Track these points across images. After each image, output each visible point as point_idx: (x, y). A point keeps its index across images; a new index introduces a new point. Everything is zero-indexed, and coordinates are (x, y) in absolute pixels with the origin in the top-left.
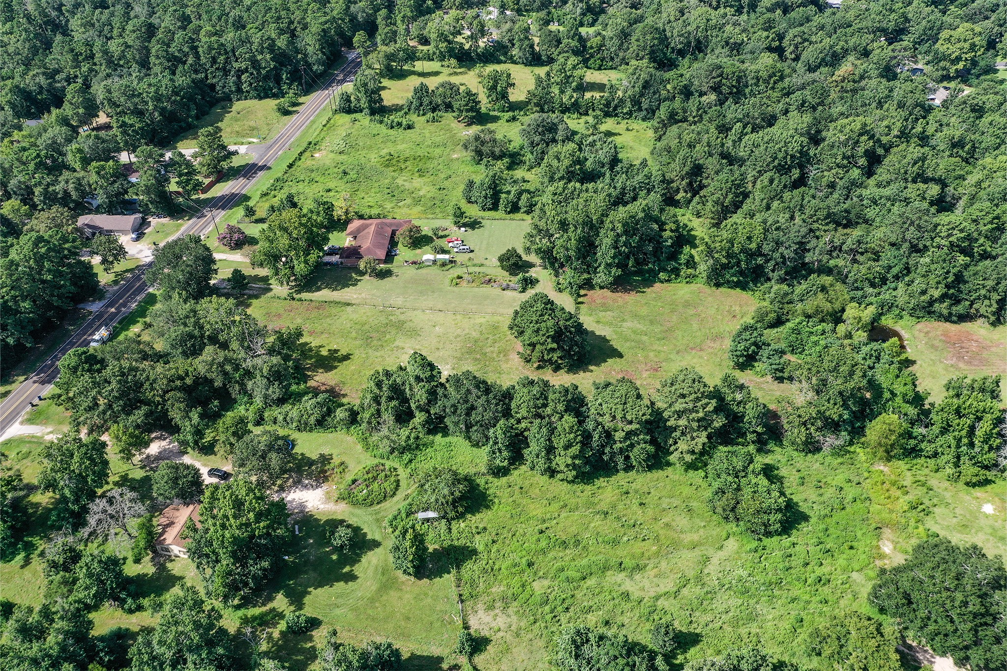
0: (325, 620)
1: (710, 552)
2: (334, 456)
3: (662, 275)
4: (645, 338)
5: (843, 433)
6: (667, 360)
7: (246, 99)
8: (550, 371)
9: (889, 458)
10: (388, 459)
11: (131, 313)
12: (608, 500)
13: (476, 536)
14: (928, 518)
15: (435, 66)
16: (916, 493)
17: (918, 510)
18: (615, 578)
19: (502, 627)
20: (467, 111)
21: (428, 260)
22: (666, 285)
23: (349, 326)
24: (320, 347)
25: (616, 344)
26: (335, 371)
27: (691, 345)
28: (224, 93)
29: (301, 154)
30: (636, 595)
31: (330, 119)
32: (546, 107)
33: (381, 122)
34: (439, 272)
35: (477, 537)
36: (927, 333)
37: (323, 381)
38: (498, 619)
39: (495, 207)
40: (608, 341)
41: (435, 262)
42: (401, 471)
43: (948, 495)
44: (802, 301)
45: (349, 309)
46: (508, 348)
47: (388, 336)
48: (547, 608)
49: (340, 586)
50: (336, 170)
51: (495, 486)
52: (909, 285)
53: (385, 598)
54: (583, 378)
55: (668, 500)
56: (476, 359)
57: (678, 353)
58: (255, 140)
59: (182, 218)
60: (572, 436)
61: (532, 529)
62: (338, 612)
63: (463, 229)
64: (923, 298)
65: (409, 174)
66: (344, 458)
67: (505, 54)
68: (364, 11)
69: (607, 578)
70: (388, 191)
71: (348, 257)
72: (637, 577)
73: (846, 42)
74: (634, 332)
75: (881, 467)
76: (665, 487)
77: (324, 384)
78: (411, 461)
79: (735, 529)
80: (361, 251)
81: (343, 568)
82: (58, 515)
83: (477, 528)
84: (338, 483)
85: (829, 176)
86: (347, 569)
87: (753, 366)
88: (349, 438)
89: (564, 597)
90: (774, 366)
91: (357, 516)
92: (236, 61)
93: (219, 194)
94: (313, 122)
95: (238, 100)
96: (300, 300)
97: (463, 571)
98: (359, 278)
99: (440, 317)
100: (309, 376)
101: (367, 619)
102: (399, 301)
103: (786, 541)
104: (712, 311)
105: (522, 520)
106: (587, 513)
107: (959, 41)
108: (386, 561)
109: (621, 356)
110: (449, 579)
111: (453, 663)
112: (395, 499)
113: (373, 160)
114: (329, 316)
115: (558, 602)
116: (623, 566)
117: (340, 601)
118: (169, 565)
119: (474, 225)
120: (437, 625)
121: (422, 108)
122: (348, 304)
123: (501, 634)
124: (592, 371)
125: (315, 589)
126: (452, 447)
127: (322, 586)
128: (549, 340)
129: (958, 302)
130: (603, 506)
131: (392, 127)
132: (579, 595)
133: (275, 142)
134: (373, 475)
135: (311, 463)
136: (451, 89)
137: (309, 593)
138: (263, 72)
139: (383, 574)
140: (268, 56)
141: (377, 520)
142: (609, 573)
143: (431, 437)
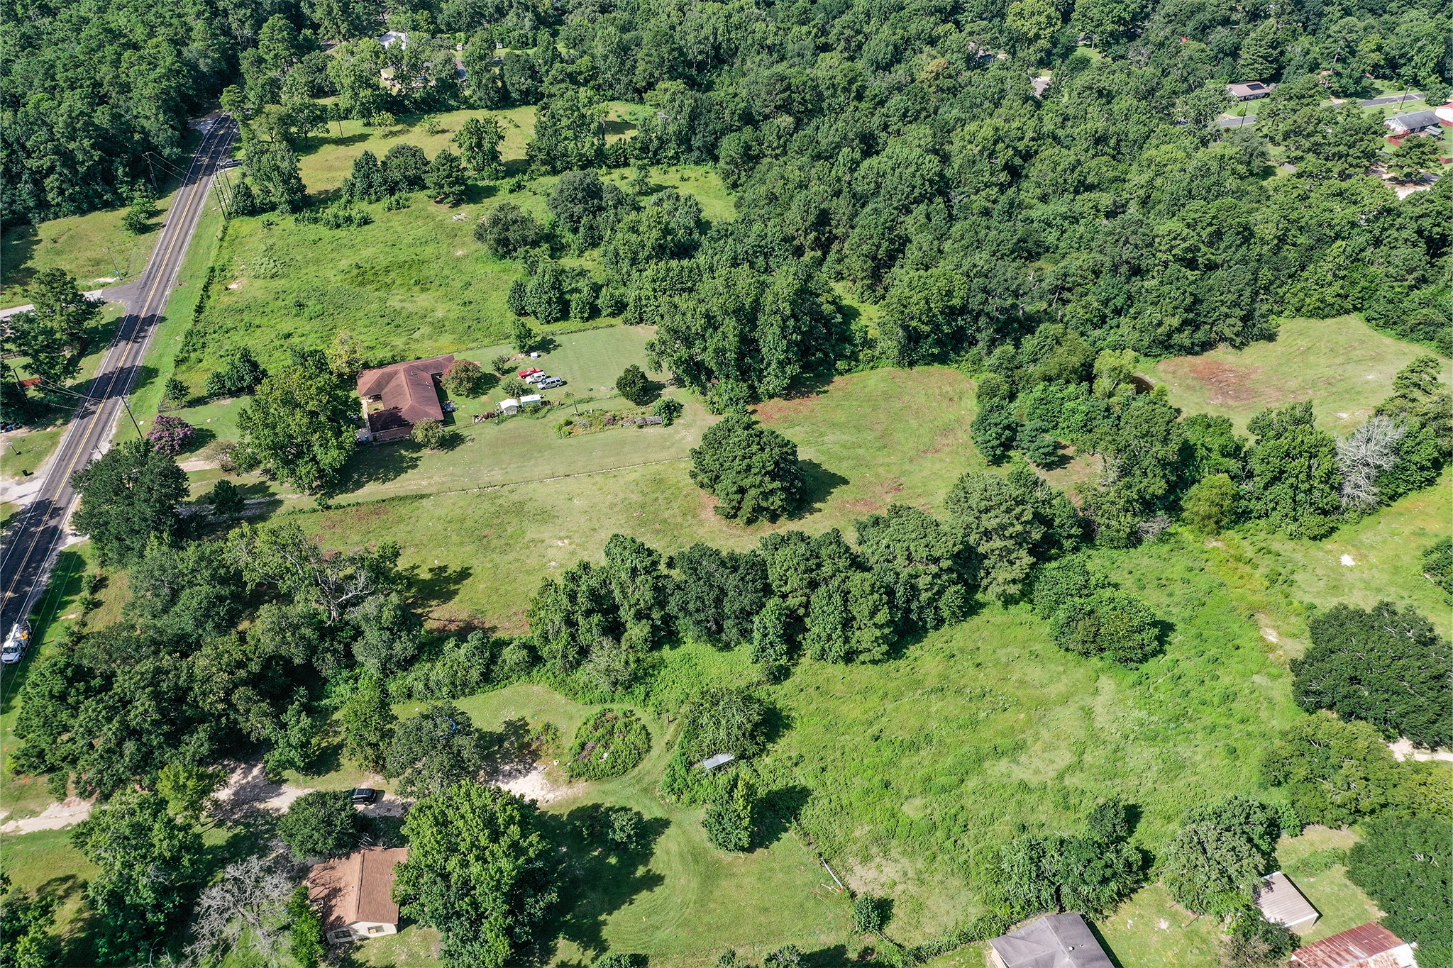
0: (651, 952)
1: (1088, 701)
2: (528, 720)
3: (840, 365)
4: (861, 451)
5: (1159, 513)
6: (903, 473)
7: (56, 216)
8: (766, 523)
9: (1219, 528)
10: (613, 701)
11: (46, 591)
12: (934, 672)
13: (795, 769)
14: (1294, 589)
15: (354, 126)
16: (1266, 564)
17: (1280, 581)
18: (998, 769)
19: (897, 877)
20: (451, 185)
21: (511, 407)
22: (847, 376)
23: (440, 527)
24: (413, 568)
25: (831, 467)
26: (457, 598)
27: (921, 447)
28: (13, 212)
29: (206, 288)
30: (1034, 781)
31: (226, 229)
32: (559, 163)
33: (316, 221)
34: (532, 422)
35: (797, 770)
36: (1174, 373)
37: (447, 616)
38: (886, 870)
39: (564, 315)
40: (819, 466)
41: (521, 409)
42: (639, 712)
43: (1298, 556)
44: (1035, 361)
45: (424, 502)
46: (693, 506)
47: (510, 530)
48: (940, 834)
49: (643, 897)
50: (280, 303)
51: (782, 695)
52: (1135, 318)
53: (717, 894)
54: (814, 522)
55: (1004, 651)
56: (657, 532)
57: (911, 461)
58: (109, 280)
59: (51, 423)
60: (876, 596)
61: (859, 738)
62: (661, 935)
63: (534, 354)
64: (1160, 330)
65: (402, 291)
66: (546, 718)
67: (455, 97)
68: (206, 57)
69: (989, 772)
70: (385, 320)
71: (385, 427)
72: (1023, 758)
73: (904, 29)
74: (844, 446)
75: (1212, 544)
76: (991, 635)
77: (451, 621)
78: (647, 695)
79: (1100, 664)
80: (404, 413)
81: (634, 873)
82: (111, 944)
83: (790, 758)
84: (557, 756)
85: (979, 201)
86: (641, 871)
87: (1010, 457)
88: (535, 688)
89: (953, 811)
90: (1041, 451)
91: (614, 793)
92: (29, 157)
93: (97, 374)
94: (197, 237)
95: (43, 220)
96: (339, 507)
97: (804, 822)
98: (415, 455)
99: (571, 485)
100: (421, 615)
101: (709, 930)
102: (497, 475)
103: (1164, 661)
104: (923, 399)
105: (842, 730)
106: (917, 696)
107: (1033, 14)
108: (689, 842)
109: (845, 482)
110: (790, 838)
111: (860, 947)
112: (655, 752)
113: (333, 279)
114: (400, 520)
115: (949, 822)
116: (999, 750)
117: (656, 919)
118: (358, 956)
119: (546, 346)
120: (810, 904)
121: (372, 191)
122: (422, 497)
123: (900, 888)
124: (820, 510)
125: (610, 914)
126: (694, 661)
127: (617, 907)
128: (767, 479)
129: (1197, 328)
130: (932, 682)
131: (338, 226)
132: (968, 802)
133: (150, 277)
134: (605, 728)
135: (500, 739)
136: (414, 155)
137: (604, 923)
138: (81, 169)
139: (696, 861)
140: (86, 143)
141: (645, 790)
142: (987, 764)
143: (656, 654)
